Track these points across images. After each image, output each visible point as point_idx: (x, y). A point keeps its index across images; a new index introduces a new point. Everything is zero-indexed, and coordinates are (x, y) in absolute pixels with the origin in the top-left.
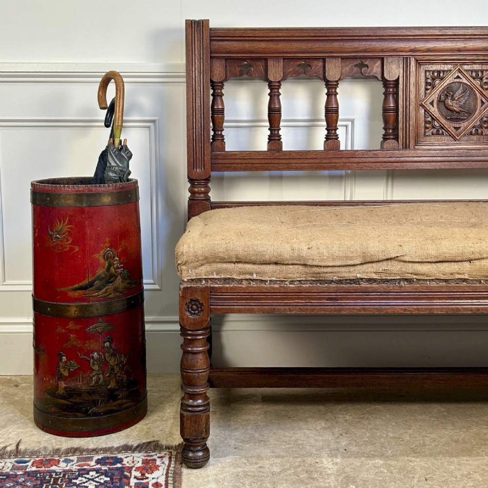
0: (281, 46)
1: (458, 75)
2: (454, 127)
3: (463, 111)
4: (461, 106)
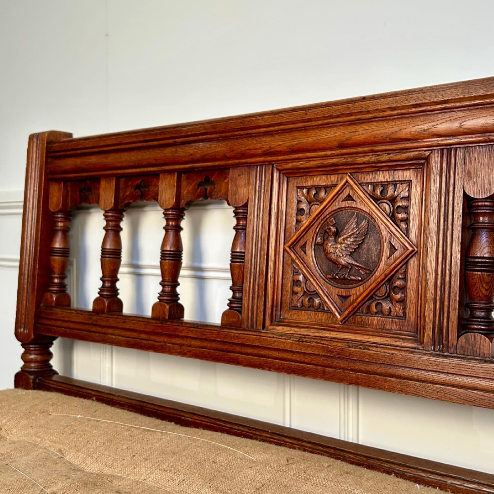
0: (111, 159)
1: (349, 194)
2: (338, 295)
3: (354, 265)
4: (351, 255)
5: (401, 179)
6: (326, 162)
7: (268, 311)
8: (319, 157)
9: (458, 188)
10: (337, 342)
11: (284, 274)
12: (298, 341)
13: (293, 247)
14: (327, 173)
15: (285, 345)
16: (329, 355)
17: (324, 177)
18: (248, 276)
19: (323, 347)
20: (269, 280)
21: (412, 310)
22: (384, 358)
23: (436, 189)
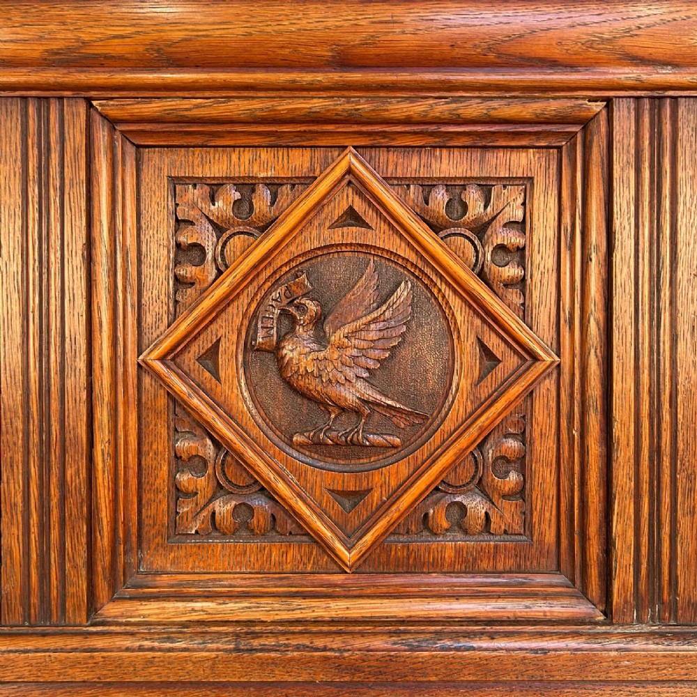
1: (351, 208)
2: (332, 491)
3: (379, 405)
4: (372, 378)
5: (503, 173)
6: (286, 106)
7: (103, 560)
8: (267, 90)
9: (685, 204)
10: (362, 634)
11: (146, 441)
12: (237, 650)
13: (173, 359)
14: (278, 143)
15: (190, 667)
16: (347, 679)
17: (264, 155)
18: (19, 457)
19: (327, 658)
20: (100, 466)
21: (547, 515)
22: (523, 668)
23: (628, 203)
